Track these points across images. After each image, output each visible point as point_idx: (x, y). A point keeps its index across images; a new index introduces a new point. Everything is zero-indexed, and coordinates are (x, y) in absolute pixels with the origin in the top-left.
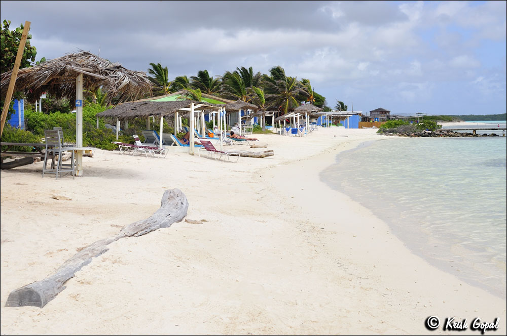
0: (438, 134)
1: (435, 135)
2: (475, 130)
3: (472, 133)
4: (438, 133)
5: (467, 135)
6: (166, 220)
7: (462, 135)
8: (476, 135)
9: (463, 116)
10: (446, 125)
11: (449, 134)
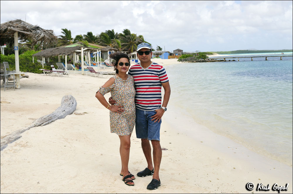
1: (205, 61)
2: (225, 59)
3: (223, 60)
4: (207, 60)
6: (62, 114)
7: (219, 61)
8: (225, 61)
10: (211, 56)
11: (213, 61)
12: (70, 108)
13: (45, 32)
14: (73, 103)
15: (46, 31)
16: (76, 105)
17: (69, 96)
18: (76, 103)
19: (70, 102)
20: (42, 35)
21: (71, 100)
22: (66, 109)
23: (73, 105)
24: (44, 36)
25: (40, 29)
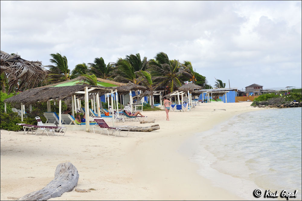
6: (57, 190)
12: (69, 183)
13: (28, 64)
14: (73, 175)
15: (30, 63)
16: (77, 178)
17: (67, 164)
18: (78, 175)
19: (68, 173)
20: (25, 70)
21: (70, 170)
22: (63, 183)
23: (73, 178)
24: (28, 71)
25: (21, 61)
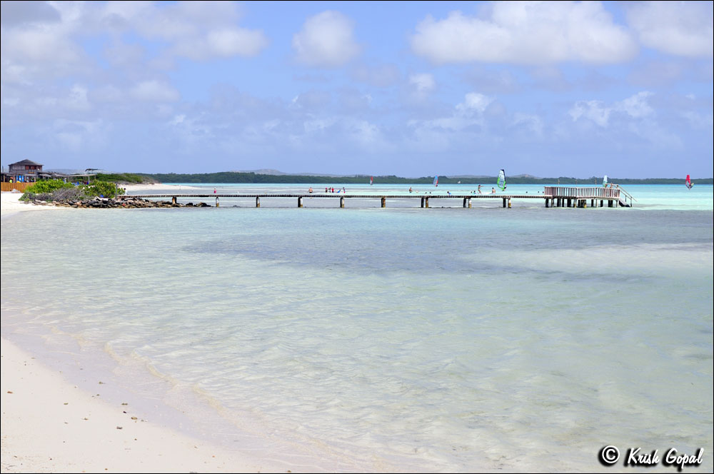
0: (118, 203)
1: (113, 205)
2: (175, 198)
3: (171, 201)
4: (119, 201)
5: (164, 204)
7: (156, 204)
8: (177, 206)
9: (159, 175)
10: (130, 189)
11: (136, 203)
